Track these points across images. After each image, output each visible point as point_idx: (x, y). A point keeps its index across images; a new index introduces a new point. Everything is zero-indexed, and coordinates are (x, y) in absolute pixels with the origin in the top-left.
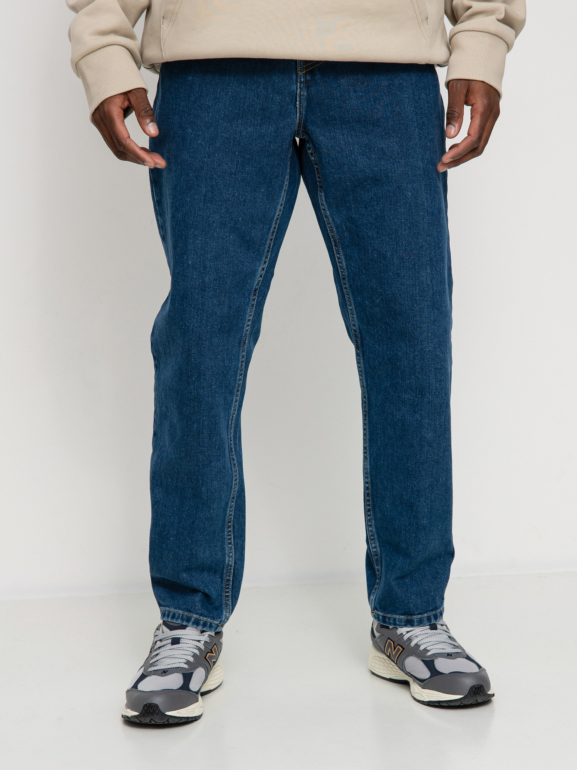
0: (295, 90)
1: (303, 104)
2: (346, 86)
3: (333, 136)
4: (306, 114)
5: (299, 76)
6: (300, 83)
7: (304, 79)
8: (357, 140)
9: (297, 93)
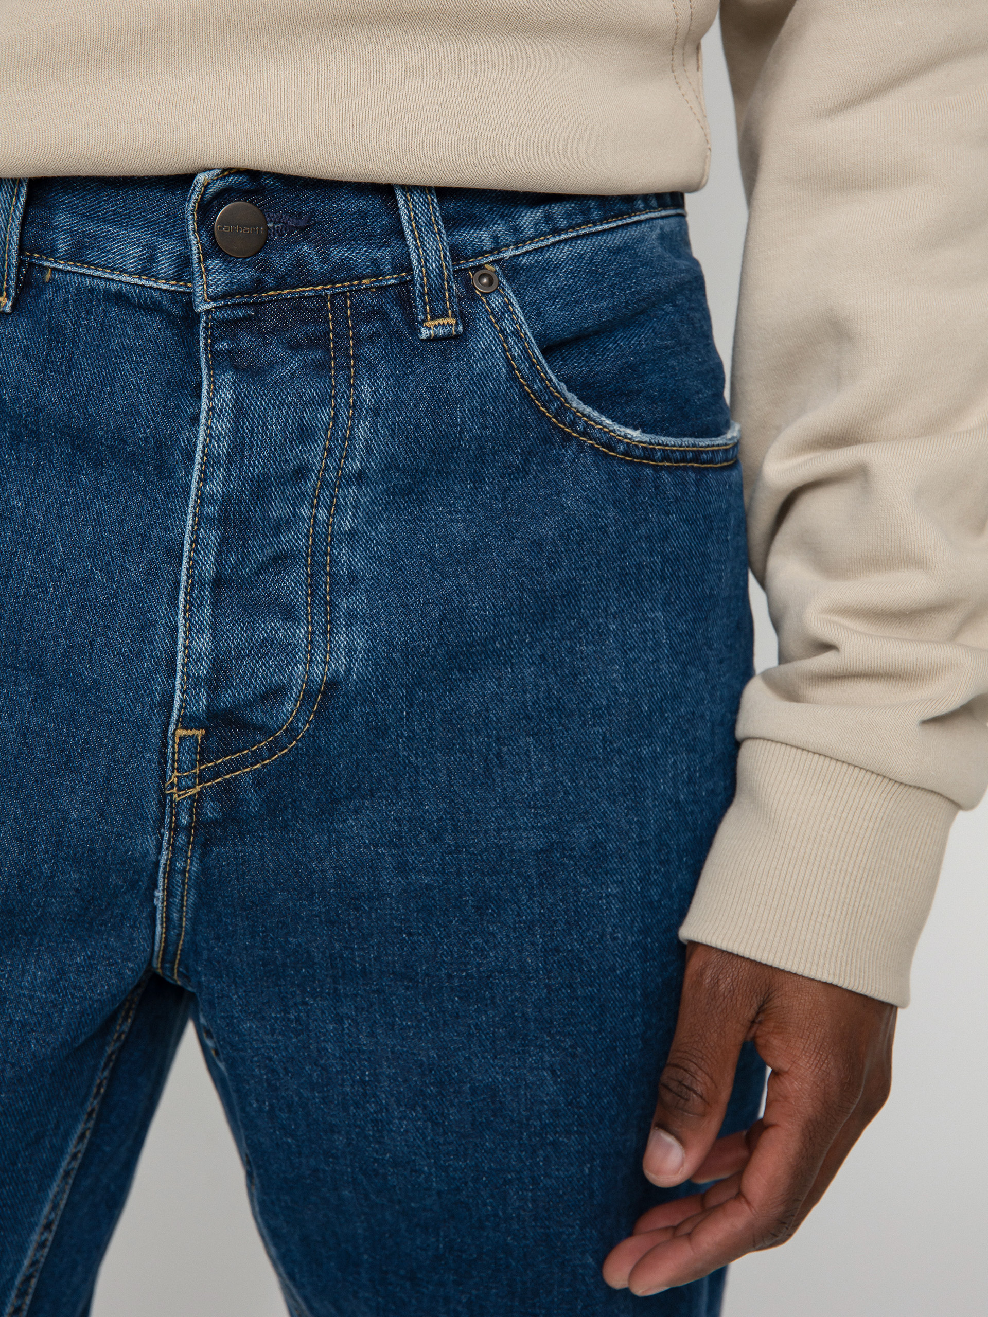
0: (153, 851)
1: (182, 900)
2: (367, 847)
3: (298, 1019)
4: (194, 930)
5: (171, 806)
6: (176, 829)
7: (191, 816)
8: (394, 1046)
9: (158, 861)
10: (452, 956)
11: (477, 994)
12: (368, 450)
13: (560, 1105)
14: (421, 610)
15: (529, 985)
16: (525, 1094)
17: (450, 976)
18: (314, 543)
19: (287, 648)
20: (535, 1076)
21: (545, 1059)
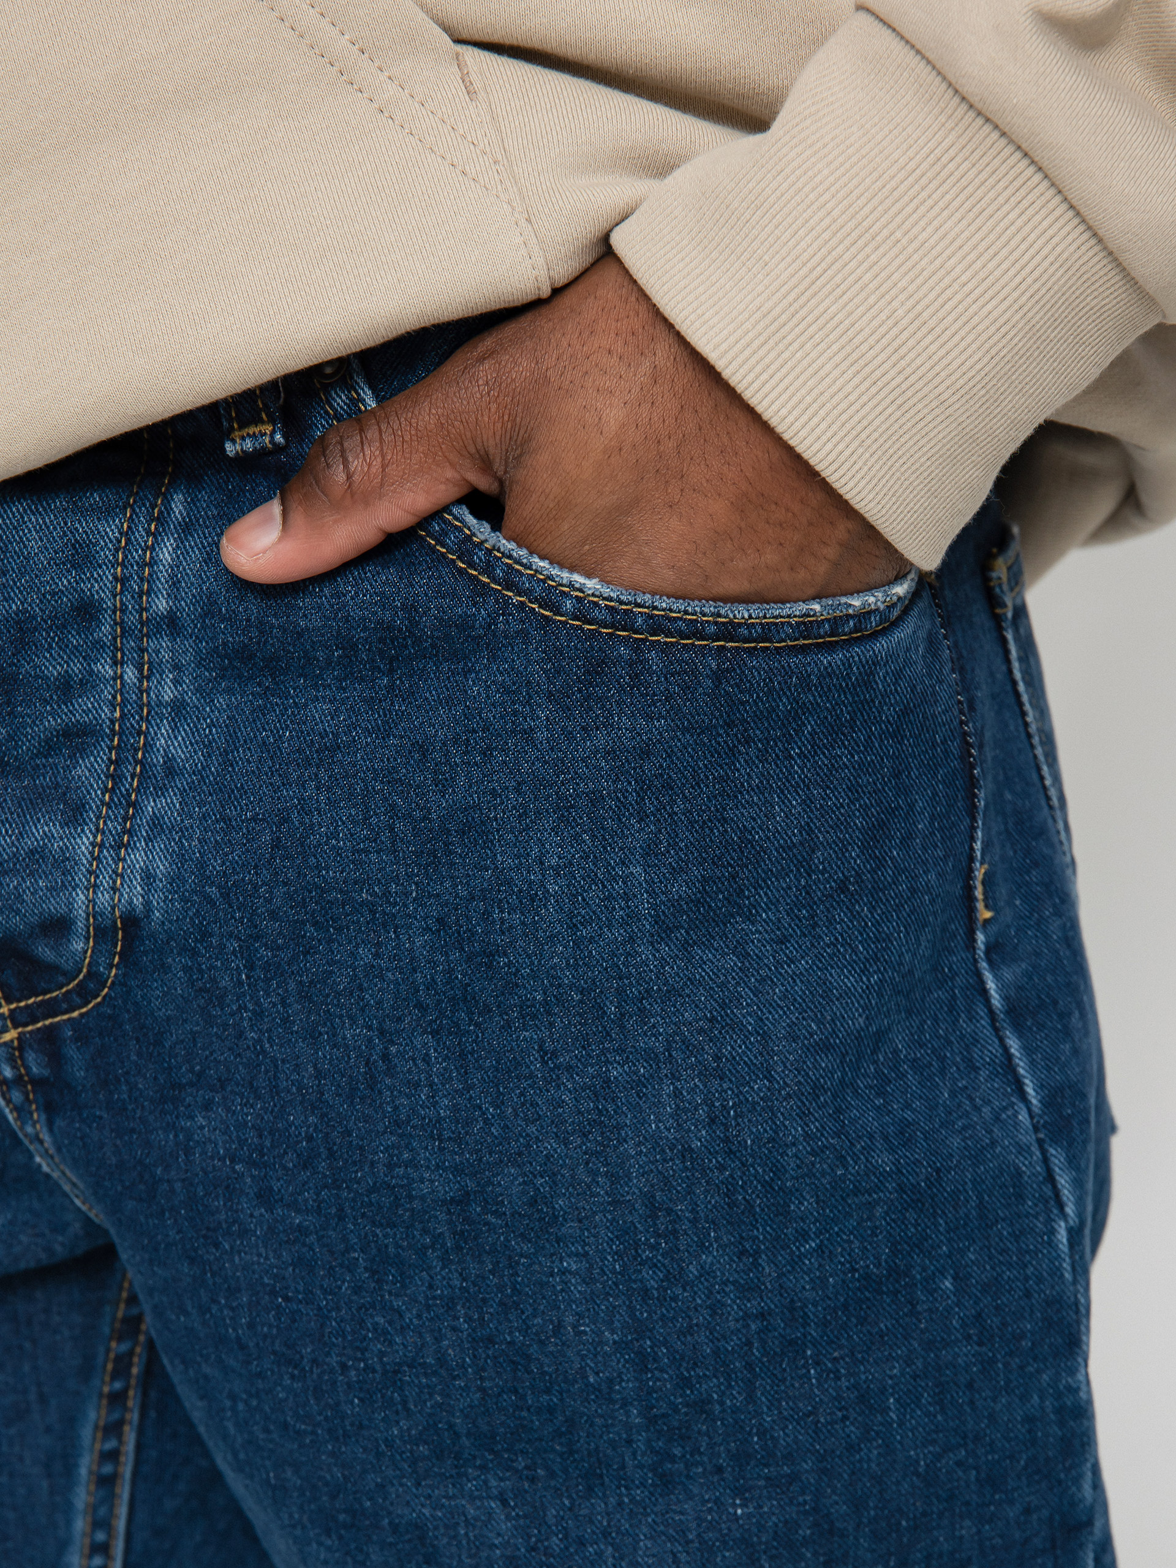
10: (344, 1337)
11: (383, 1396)
12: (175, 583)
13: (519, 1550)
14: (247, 828)
15: (454, 1386)
16: (466, 1534)
17: (344, 1367)
18: (123, 715)
19: (64, 863)
20: (478, 1508)
21: (490, 1484)
